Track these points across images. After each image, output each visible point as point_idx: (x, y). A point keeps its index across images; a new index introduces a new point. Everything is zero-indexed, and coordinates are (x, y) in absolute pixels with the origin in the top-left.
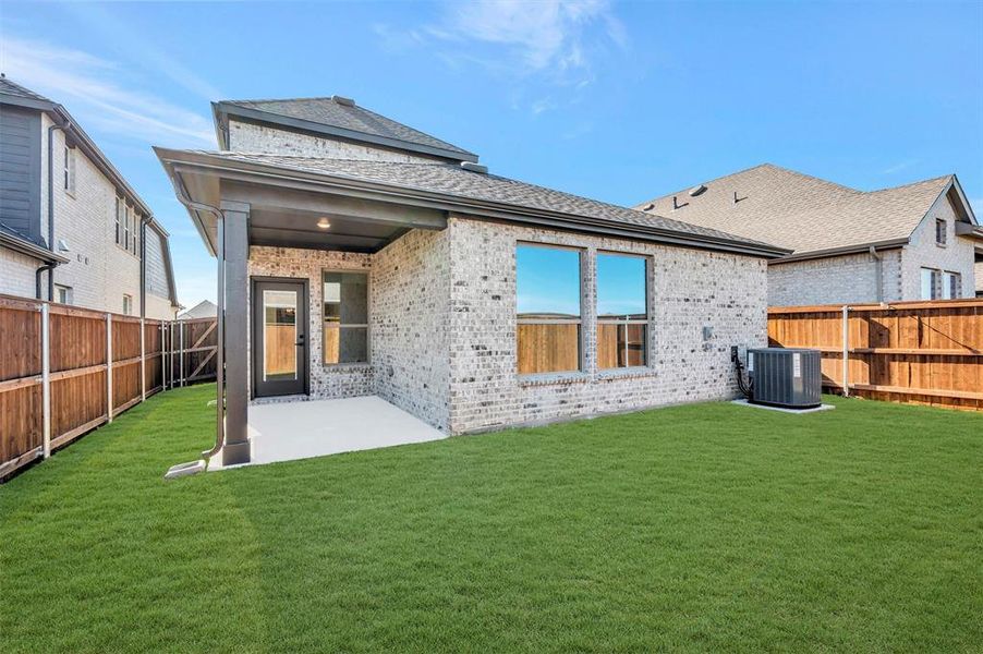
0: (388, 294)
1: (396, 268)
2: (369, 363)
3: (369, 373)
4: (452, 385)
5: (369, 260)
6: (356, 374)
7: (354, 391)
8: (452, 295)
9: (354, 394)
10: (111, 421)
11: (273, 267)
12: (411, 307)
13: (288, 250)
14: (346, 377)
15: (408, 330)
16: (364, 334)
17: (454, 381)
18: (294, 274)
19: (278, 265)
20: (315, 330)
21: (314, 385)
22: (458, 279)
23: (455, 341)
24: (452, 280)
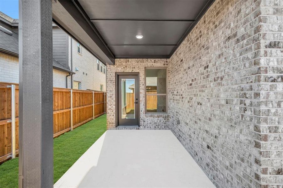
0: (177, 77)
1: (182, 60)
2: (167, 113)
3: (167, 118)
4: (262, 176)
5: (167, 62)
6: (161, 118)
7: (160, 126)
8: (263, 61)
9: (160, 128)
10: (72, 130)
11: (124, 68)
12: (193, 83)
13: (130, 60)
14: (156, 120)
15: (191, 98)
16: (164, 98)
17: (265, 171)
18: (133, 70)
19: (126, 67)
20: (142, 97)
21: (141, 123)
22: (271, 38)
23: (266, 121)
24: (262, 41)
